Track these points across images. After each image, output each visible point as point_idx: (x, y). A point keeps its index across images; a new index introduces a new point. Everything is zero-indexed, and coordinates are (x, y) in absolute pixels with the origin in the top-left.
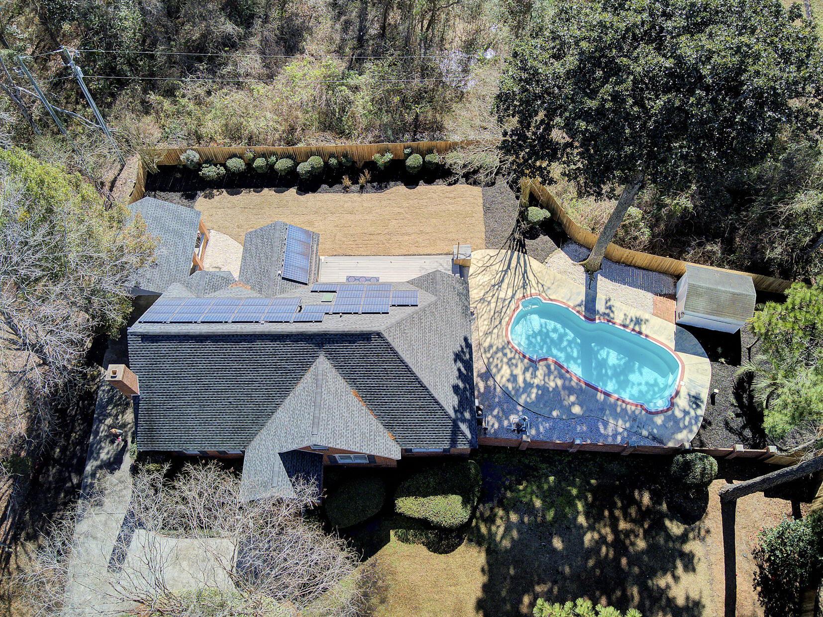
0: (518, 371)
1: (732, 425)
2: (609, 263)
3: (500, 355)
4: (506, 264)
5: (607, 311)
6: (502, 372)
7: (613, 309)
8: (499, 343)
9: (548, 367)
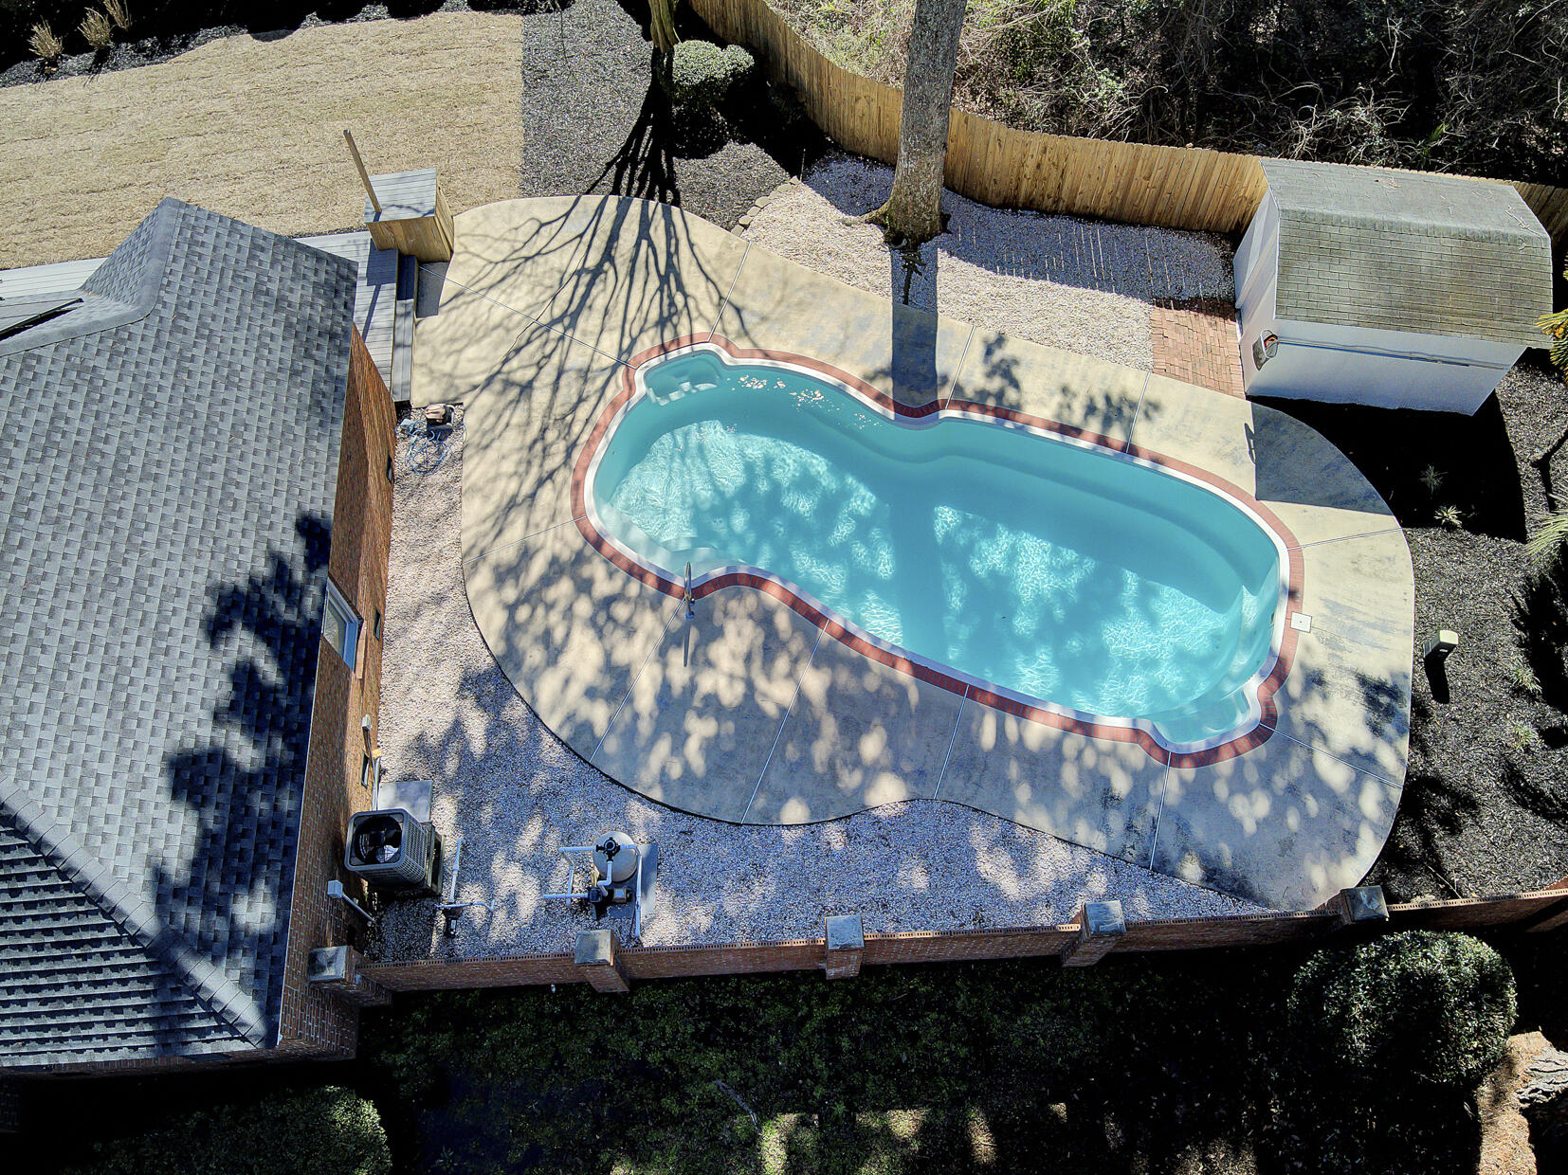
0: (637, 651)
1: (1530, 776)
2: (978, 211)
3: (564, 588)
4: (600, 242)
5: (996, 384)
6: (567, 660)
7: (1018, 373)
8: (559, 540)
9: (765, 619)
